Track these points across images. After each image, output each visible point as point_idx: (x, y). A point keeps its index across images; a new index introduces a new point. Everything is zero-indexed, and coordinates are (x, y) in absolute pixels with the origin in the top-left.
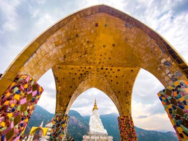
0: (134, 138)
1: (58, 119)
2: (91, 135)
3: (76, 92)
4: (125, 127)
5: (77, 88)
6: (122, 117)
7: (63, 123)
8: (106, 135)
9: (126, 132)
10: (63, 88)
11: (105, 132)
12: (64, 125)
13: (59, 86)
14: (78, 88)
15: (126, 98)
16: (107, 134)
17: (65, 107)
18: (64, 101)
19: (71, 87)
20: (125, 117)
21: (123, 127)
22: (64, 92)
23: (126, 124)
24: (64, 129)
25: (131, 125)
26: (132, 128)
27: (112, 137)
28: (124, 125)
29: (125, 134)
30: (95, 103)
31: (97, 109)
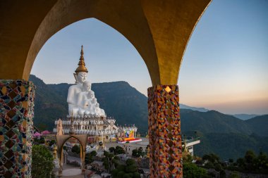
0: (176, 122)
1: (4, 91)
2: (72, 119)
4: (162, 105)
6: (159, 88)
7: (23, 99)
8: (102, 118)
9: (162, 113)
16: (105, 116)
20: (165, 87)
21: (158, 105)
23: (165, 99)
24: (26, 111)
25: (174, 100)
26: (175, 106)
27: (114, 121)
28: (161, 101)
29: (161, 116)
30: (81, 59)
31: (87, 72)
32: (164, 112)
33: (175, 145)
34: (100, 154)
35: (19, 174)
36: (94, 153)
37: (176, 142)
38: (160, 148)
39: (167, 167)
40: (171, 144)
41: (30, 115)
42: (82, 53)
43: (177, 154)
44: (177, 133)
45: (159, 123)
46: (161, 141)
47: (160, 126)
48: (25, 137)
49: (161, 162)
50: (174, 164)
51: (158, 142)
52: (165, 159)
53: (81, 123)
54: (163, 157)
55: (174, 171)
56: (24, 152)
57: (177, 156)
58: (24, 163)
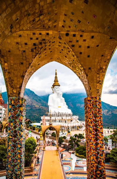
0: (99, 118)
1: (13, 102)
2: (51, 116)
3: (29, 70)
4: (91, 108)
5: (30, 64)
6: (89, 99)
7: (20, 106)
9: (91, 113)
10: (11, 66)
11: (70, 111)
12: (21, 109)
13: (5, 62)
14: (32, 64)
15: (98, 76)
17: (18, 90)
18: (15, 82)
19: (22, 63)
20: (92, 98)
21: (89, 108)
22: (13, 71)
23: (93, 105)
24: (22, 112)
25: (98, 105)
26: (99, 109)
27: (78, 117)
28: (91, 106)
29: (90, 115)
30: (56, 78)
31: (60, 86)
32: (92, 112)
33: (99, 131)
34: (68, 138)
35: (19, 141)
36: (65, 137)
37: (99, 129)
38: (90, 132)
39: (94, 143)
40: (96, 130)
41: (24, 114)
42: (56, 74)
43: (100, 136)
44: (100, 124)
45: (90, 118)
46: (90, 128)
47: (90, 120)
48: (22, 124)
49: (90, 140)
50: (98, 141)
51: (89, 129)
52: (93, 139)
53: (57, 118)
54: (91, 137)
55: (99, 146)
56: (21, 131)
57: (100, 137)
58: (21, 136)
